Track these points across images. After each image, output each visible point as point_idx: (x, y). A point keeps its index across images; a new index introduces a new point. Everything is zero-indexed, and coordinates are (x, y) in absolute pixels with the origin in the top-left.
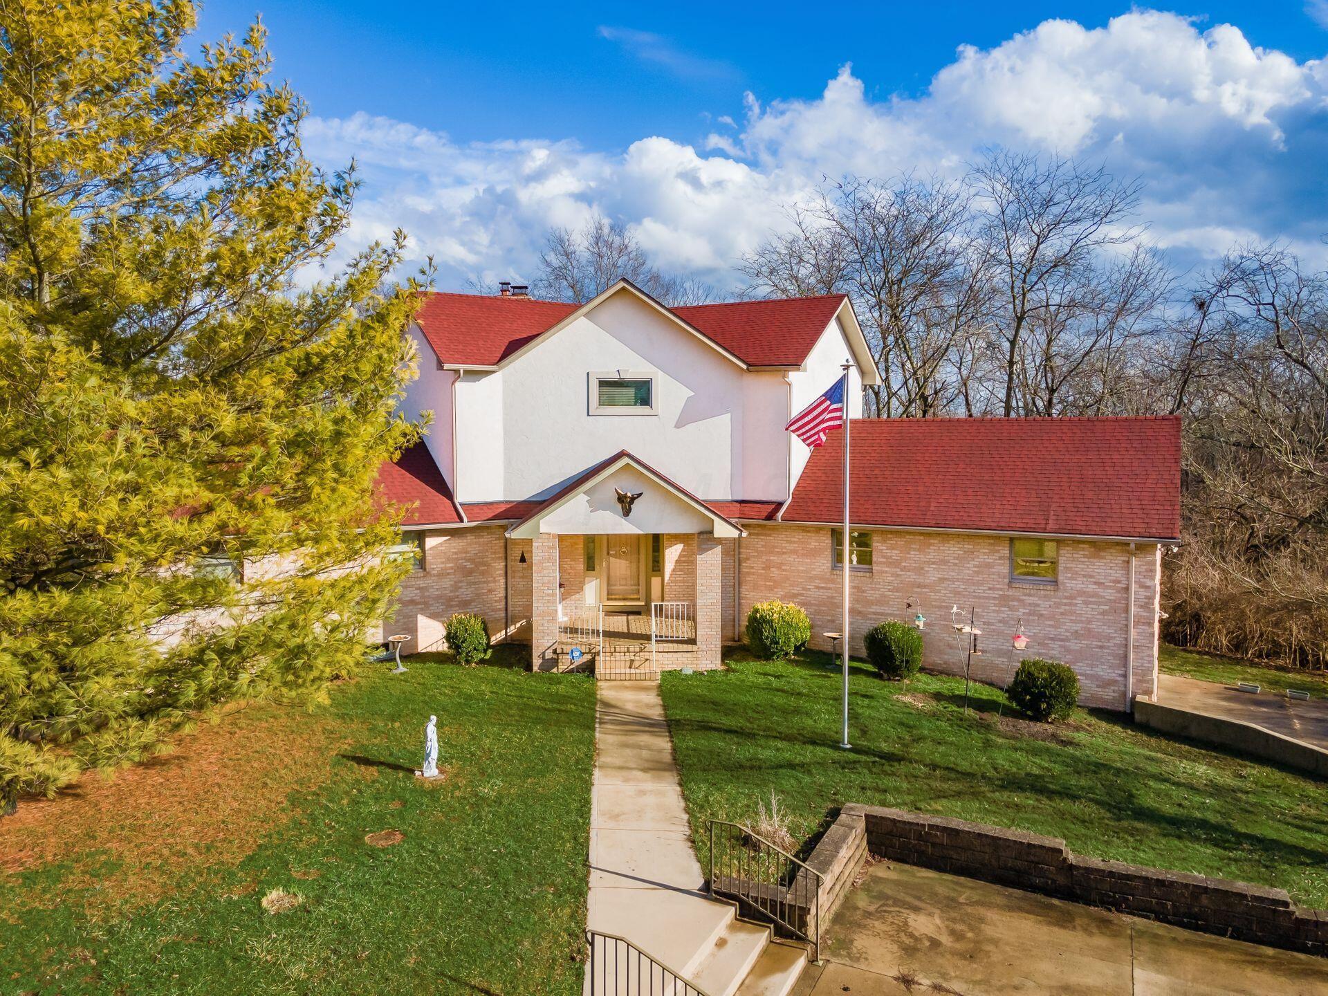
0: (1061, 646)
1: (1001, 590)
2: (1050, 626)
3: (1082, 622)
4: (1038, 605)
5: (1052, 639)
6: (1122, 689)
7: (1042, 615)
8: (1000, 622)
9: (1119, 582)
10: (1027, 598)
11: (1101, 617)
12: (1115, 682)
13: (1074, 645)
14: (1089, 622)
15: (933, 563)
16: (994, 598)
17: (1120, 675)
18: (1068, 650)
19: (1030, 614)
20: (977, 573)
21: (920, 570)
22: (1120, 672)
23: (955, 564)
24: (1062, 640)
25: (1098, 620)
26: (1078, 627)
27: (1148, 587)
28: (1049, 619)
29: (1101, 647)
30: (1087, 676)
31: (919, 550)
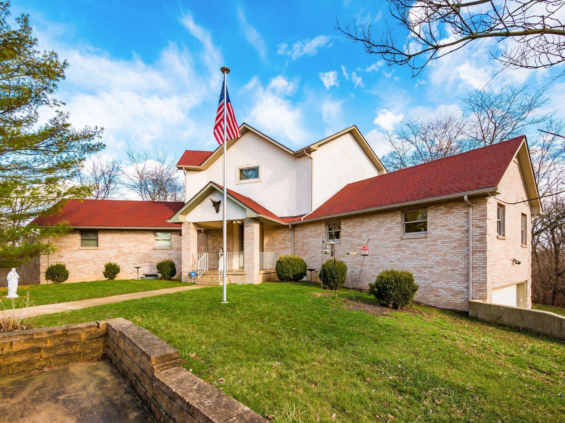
0: (429, 271)
1: (397, 241)
2: (423, 260)
3: (441, 255)
4: (416, 248)
5: (424, 268)
6: (466, 296)
7: (418, 254)
8: (397, 260)
9: (463, 226)
10: (410, 244)
11: (453, 251)
12: (462, 292)
13: (437, 270)
14: (445, 255)
15: (366, 232)
16: (394, 247)
17: (465, 287)
18: (434, 274)
19: (412, 254)
20: (386, 234)
21: (360, 237)
22: (465, 285)
23: (375, 231)
24: (430, 268)
25: (451, 253)
26: (438, 259)
27: (482, 227)
28: (422, 255)
29: (453, 270)
30: (445, 289)
31: (360, 226)
